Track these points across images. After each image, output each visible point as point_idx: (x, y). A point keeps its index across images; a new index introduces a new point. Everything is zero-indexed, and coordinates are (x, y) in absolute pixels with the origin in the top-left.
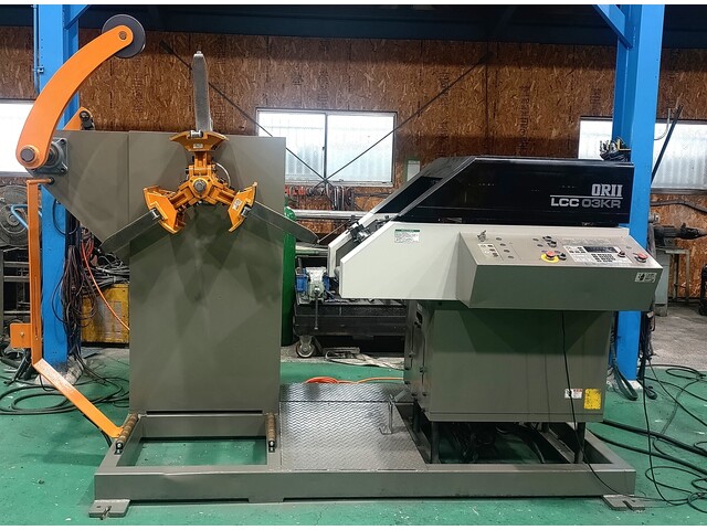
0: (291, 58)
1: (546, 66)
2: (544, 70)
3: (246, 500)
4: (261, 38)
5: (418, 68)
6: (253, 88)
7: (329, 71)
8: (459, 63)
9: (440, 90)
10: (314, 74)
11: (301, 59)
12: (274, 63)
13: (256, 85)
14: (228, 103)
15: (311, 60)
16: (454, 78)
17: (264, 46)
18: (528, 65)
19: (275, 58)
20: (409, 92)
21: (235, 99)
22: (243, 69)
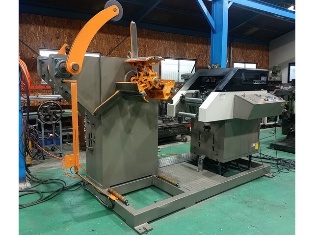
0: (55, 26)
1: (150, 38)
2: (150, 40)
3: (184, 208)
4: (40, 16)
5: (108, 35)
6: (37, 40)
7: (72, 34)
8: (122, 35)
9: (116, 45)
10: (65, 34)
11: (59, 27)
12: (47, 28)
13: (38, 38)
14: (25, 46)
15: (64, 28)
16: (121, 41)
17: (41, 20)
18: (145, 38)
19: (47, 26)
20: (105, 45)
21: (28, 44)
22: (31, 30)
